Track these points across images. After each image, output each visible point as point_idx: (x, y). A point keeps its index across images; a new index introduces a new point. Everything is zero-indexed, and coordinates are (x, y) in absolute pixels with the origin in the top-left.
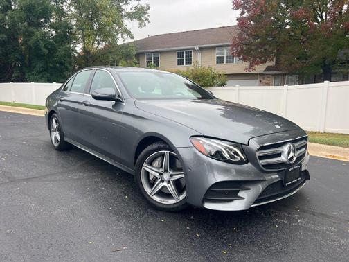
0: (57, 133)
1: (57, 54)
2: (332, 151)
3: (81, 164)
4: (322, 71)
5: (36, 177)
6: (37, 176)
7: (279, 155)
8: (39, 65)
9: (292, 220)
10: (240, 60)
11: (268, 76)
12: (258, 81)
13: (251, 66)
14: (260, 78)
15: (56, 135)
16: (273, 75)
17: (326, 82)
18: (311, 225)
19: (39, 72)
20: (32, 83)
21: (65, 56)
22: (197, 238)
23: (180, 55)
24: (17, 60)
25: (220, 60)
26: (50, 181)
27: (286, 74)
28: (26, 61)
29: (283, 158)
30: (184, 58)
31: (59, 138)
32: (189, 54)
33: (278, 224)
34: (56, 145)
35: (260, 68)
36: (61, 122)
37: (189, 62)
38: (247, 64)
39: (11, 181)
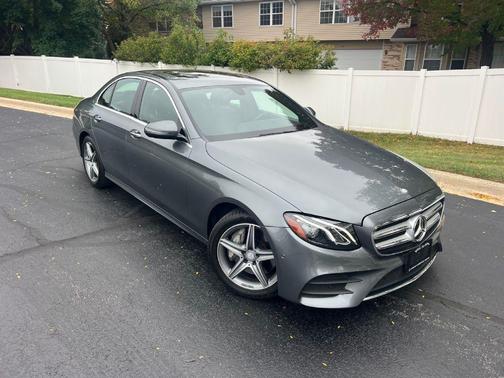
0: (95, 164)
1: (76, 11)
2: (479, 187)
3: (131, 213)
4: (480, 39)
5: (75, 238)
6: (75, 235)
7: (402, 233)
8: (49, 27)
9: (413, 313)
10: (356, 20)
11: (398, 44)
12: (382, 52)
13: (373, 31)
14: (385, 47)
15: (92, 167)
16: (405, 43)
17: (484, 68)
18: (437, 323)
19: (51, 39)
20: (43, 57)
21: (88, 15)
22: (291, 341)
23: (265, 9)
24: (18, 20)
25: (326, 19)
26: (93, 245)
27: (424, 43)
28: (31, 21)
29: (407, 237)
30: (271, 14)
31: (97, 172)
32: (278, 8)
33: (395, 318)
34: (94, 180)
35: (387, 33)
36: (98, 149)
37: (278, 20)
38: (367, 28)
39: (42, 245)
